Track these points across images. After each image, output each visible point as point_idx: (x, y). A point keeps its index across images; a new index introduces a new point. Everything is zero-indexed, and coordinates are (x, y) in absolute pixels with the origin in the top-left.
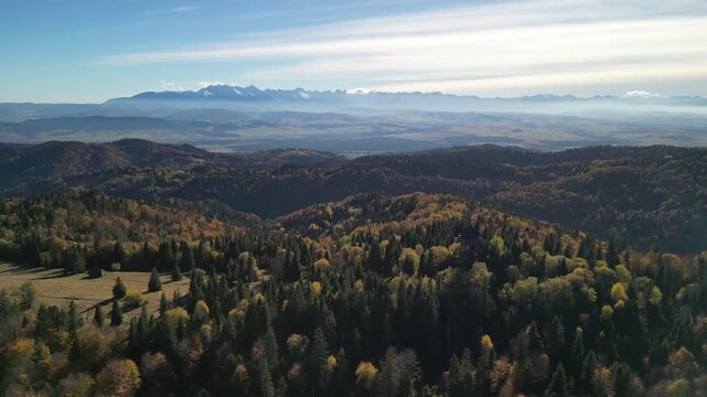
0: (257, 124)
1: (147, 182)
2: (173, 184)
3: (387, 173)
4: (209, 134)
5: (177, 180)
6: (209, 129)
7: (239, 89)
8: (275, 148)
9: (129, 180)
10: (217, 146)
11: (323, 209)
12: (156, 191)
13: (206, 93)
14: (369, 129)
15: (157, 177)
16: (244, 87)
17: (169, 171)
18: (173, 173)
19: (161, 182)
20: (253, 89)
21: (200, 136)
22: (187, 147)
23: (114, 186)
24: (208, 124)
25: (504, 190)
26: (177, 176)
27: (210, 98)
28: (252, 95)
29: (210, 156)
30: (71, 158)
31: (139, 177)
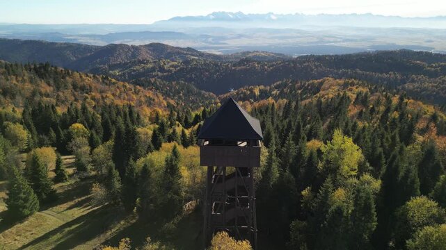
0: (240, 36)
1: (153, 69)
2: (169, 71)
3: (316, 67)
4: (210, 43)
5: (171, 69)
6: (210, 40)
7: (231, 13)
8: (245, 50)
9: (143, 67)
10: (213, 50)
11: (251, 91)
12: (158, 75)
13: (211, 17)
14: (315, 40)
15: (160, 67)
16: (234, 12)
17: (168, 63)
18: (170, 64)
19: (162, 69)
20: (240, 13)
21: (204, 44)
22: (189, 49)
23: (134, 71)
24: (210, 37)
25: (413, 81)
26: (172, 66)
27: (214, 19)
28: (240, 17)
29: (201, 55)
30: (120, 54)
31: (150, 66)
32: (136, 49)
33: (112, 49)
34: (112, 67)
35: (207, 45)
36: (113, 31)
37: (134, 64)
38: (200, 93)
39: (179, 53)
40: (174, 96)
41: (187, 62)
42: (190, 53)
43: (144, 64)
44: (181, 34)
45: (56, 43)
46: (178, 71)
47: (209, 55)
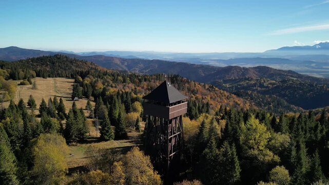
1: (255, 85)
2: (267, 87)
4: (313, 67)
5: (269, 85)
6: (313, 65)
9: (247, 83)
12: (257, 89)
13: (317, 47)
15: (260, 84)
17: (268, 81)
18: (269, 82)
19: (261, 86)
21: (307, 68)
22: (290, 72)
23: (240, 85)
24: (313, 62)
26: (271, 84)
29: (300, 76)
30: (233, 73)
31: (253, 82)
32: (246, 70)
33: (229, 69)
34: (225, 82)
35: (310, 69)
36: (233, 57)
37: (241, 80)
38: (289, 107)
39: (280, 75)
40: (265, 106)
41: (284, 81)
42: (290, 75)
43: (249, 80)
44: (287, 60)
45: (194, 65)
46: (276, 87)
47: (308, 77)
